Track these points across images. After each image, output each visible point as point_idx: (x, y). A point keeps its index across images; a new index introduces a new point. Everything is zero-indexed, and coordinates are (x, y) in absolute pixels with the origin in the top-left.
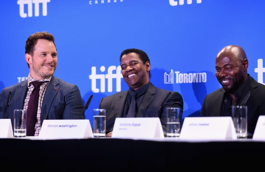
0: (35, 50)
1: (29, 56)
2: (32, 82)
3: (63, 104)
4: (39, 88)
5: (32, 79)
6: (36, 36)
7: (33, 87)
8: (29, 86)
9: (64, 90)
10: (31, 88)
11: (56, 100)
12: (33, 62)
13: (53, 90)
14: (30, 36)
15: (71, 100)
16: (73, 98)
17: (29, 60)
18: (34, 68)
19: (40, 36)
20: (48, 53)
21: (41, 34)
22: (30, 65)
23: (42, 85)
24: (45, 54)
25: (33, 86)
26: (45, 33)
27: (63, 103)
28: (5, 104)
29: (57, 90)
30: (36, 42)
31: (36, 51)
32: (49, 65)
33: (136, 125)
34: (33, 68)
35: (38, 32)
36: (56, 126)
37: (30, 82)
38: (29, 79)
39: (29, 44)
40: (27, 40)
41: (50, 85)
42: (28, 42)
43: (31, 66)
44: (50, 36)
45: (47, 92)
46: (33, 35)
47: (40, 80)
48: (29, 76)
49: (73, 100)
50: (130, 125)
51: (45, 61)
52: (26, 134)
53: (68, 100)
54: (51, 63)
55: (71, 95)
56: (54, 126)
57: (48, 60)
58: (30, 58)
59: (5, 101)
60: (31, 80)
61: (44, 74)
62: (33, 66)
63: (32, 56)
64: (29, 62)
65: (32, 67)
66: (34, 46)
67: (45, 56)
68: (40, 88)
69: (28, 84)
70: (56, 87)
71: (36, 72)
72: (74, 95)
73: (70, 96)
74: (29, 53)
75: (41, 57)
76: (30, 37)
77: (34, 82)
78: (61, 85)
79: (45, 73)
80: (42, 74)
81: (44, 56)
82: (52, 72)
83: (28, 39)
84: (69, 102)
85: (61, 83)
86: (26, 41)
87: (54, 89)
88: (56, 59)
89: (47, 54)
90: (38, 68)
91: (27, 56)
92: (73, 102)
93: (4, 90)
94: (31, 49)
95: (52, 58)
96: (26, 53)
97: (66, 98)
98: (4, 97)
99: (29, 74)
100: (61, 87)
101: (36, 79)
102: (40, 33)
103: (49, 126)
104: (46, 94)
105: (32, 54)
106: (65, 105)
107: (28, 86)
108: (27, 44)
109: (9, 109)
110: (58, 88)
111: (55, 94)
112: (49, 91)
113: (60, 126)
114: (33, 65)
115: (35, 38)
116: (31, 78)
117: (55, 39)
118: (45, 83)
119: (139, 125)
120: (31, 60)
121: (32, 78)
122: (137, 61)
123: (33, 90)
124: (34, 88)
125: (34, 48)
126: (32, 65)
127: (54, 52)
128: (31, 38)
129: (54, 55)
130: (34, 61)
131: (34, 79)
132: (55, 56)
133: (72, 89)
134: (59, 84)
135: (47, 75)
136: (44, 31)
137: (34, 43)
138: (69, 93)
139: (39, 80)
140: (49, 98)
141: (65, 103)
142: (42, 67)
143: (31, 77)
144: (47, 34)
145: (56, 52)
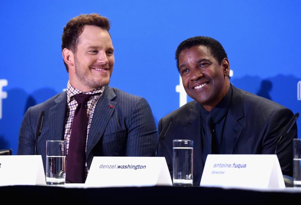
0: (79, 43)
1: (68, 53)
2: (74, 95)
3: (123, 131)
4: (86, 106)
5: (74, 91)
6: (81, 19)
7: (75, 104)
8: (70, 102)
9: (124, 107)
10: (73, 105)
11: (113, 124)
12: (75, 62)
13: (107, 107)
14: (71, 20)
15: (137, 123)
16: (139, 119)
17: (69, 59)
18: (78, 73)
19: (88, 19)
20: (101, 48)
21: (90, 17)
22: (70, 67)
23: (90, 99)
24: (95, 51)
25: (76, 102)
26: (96, 16)
27: (124, 129)
28: (33, 134)
29: (114, 108)
30: (81, 30)
31: (82, 44)
32: (101, 67)
33: (239, 166)
34: (76, 72)
35: (84, 15)
36: (113, 167)
37: (70, 96)
38: (69, 91)
39: (69, 33)
40: (65, 26)
41: (102, 100)
42: (68, 30)
43: (72, 68)
44: (104, 20)
45: (97, 110)
46: (75, 18)
47: (87, 92)
48: (68, 86)
49: (139, 123)
50: (229, 166)
51: (95, 61)
52: (66, 180)
53: (132, 124)
54: (105, 66)
55: (135, 115)
56: (109, 166)
57: (101, 60)
58: (70, 56)
59: (33, 129)
60: (72, 92)
61: (95, 82)
62: (76, 69)
63: (74, 52)
64: (68, 63)
65: (74, 71)
66: (78, 37)
67: (96, 53)
68: (88, 105)
69: (69, 99)
70: (112, 102)
71: (82, 78)
72: (141, 114)
73: (134, 117)
74: (69, 48)
75: (89, 54)
76: (71, 22)
77: (77, 94)
78: (119, 99)
79: (97, 81)
80: (92, 83)
81: (94, 53)
82: (107, 79)
83: (67, 25)
84: (133, 126)
85: (119, 96)
86: (64, 28)
87: (109, 106)
88: (112, 57)
89: (99, 49)
90: (85, 72)
91: (65, 52)
92: (139, 126)
93: (30, 110)
94: (74, 41)
95: (107, 58)
96: (64, 47)
97: (128, 122)
98: (32, 122)
99: (69, 82)
100: (119, 102)
101: (80, 91)
102: (87, 16)
103: (102, 166)
104: (96, 114)
105: (75, 50)
106: (127, 132)
107: (68, 102)
108: (66, 33)
109: (41, 142)
110: (115, 104)
111: (110, 114)
112: (101, 110)
113: (119, 167)
114: (76, 67)
115: (80, 23)
116: (73, 89)
117: (112, 26)
118: (95, 97)
119: (245, 166)
120: (72, 59)
121: (75, 89)
122: (209, 61)
123: (75, 108)
124: (77, 105)
125: (77, 40)
126: (74, 66)
127: (110, 47)
128: (72, 24)
129: (109, 52)
130: (77, 61)
131: (77, 90)
132: (111, 54)
133: (137, 106)
134: (116, 99)
135: (99, 83)
136: (94, 13)
137: (79, 31)
138: (132, 112)
139: (85, 93)
140: (101, 121)
141: (127, 129)
142: (91, 71)
143: (73, 87)
144: (100, 18)
145: (112, 47)
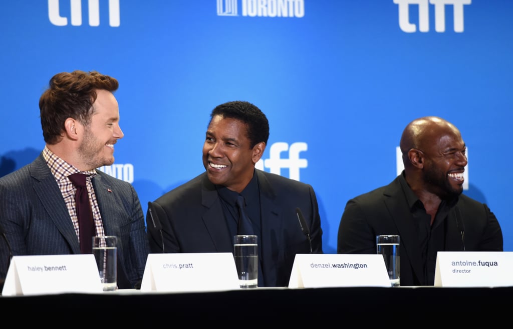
0: (94, 113)
5: (69, 169)
12: (86, 137)
13: (105, 191)
18: (88, 149)
33: (488, 264)
34: (81, 148)
36: (327, 266)
50: (474, 264)
55: (137, 202)
60: (66, 170)
73: (137, 205)
79: (108, 160)
80: (100, 162)
84: (137, 216)
90: (99, 149)
101: (78, 169)
103: (313, 265)
105: (87, 121)
113: (334, 266)
116: (68, 166)
121: (71, 166)
130: (92, 135)
131: (73, 169)
138: (134, 198)
